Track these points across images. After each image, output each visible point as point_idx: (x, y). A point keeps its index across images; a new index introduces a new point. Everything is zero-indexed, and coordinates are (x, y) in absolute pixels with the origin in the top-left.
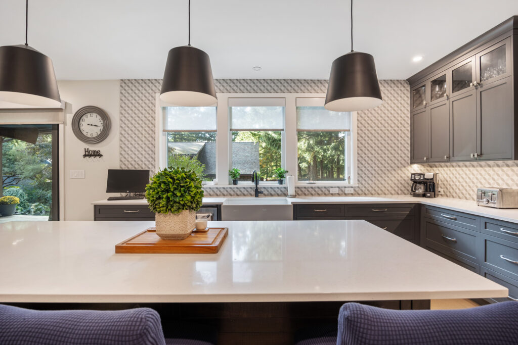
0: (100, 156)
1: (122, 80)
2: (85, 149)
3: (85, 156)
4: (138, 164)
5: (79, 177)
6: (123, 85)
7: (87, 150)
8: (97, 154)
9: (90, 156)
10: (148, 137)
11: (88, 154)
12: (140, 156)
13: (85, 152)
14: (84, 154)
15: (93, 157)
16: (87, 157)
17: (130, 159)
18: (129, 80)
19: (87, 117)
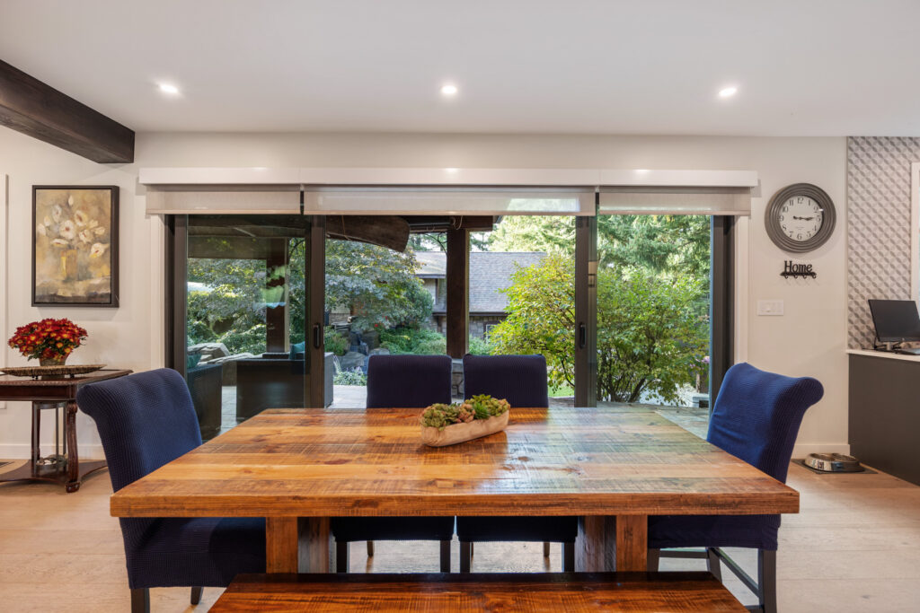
0: (813, 274)
1: (851, 137)
2: (786, 262)
3: (785, 274)
4: (880, 291)
5: (776, 313)
6: (854, 146)
7: (788, 264)
8: (805, 272)
9: (795, 274)
10: (899, 242)
11: (791, 272)
12: (883, 276)
13: (786, 266)
14: (783, 270)
15: (800, 278)
16: (791, 278)
17: (866, 282)
18: (863, 138)
19: (792, 203)
